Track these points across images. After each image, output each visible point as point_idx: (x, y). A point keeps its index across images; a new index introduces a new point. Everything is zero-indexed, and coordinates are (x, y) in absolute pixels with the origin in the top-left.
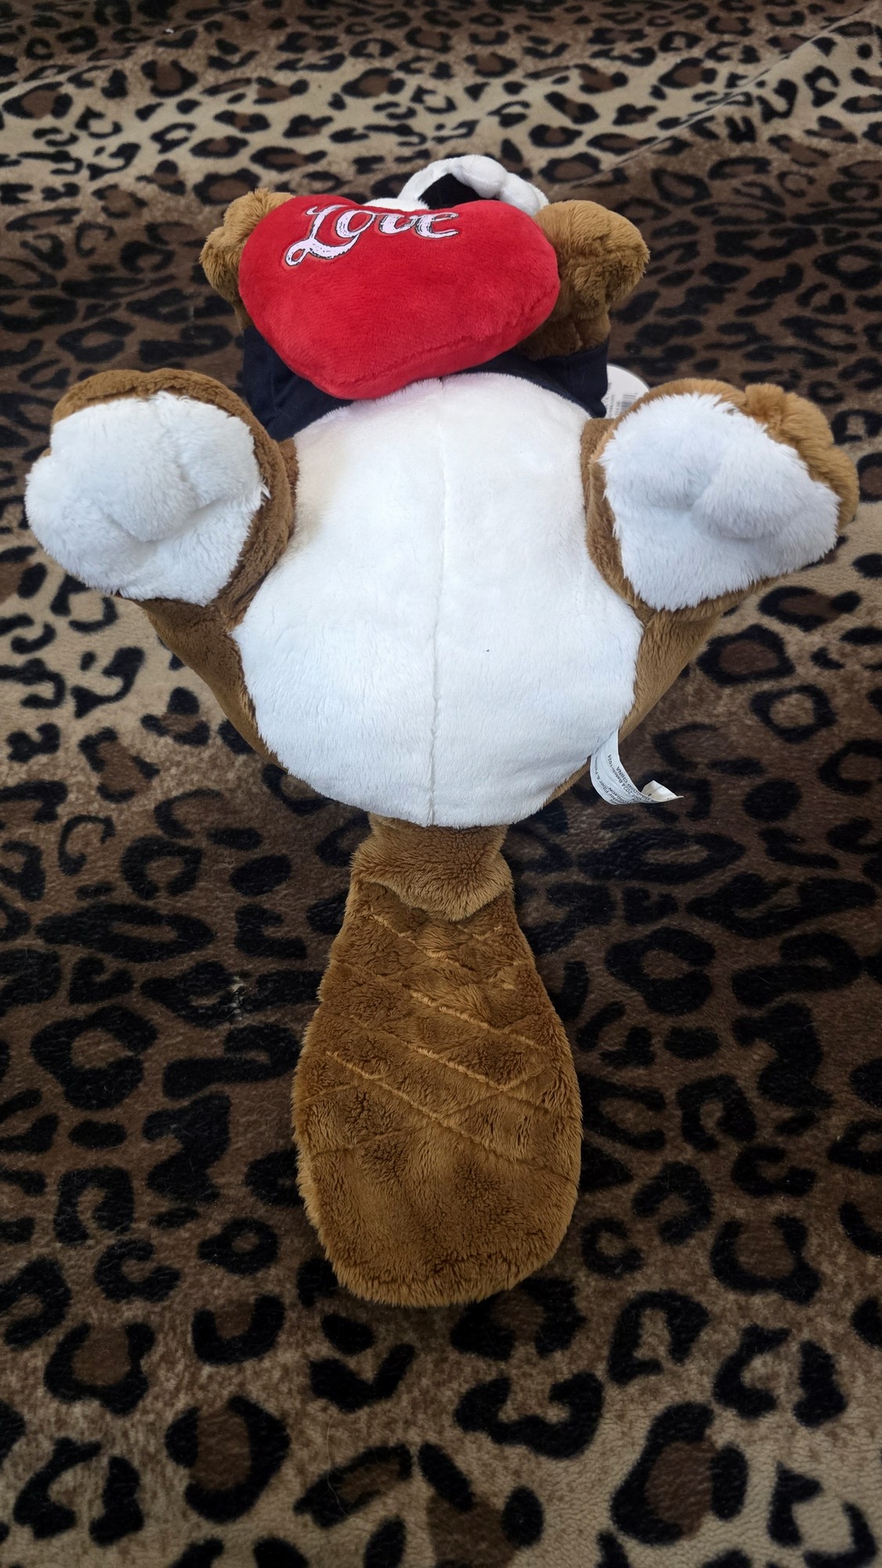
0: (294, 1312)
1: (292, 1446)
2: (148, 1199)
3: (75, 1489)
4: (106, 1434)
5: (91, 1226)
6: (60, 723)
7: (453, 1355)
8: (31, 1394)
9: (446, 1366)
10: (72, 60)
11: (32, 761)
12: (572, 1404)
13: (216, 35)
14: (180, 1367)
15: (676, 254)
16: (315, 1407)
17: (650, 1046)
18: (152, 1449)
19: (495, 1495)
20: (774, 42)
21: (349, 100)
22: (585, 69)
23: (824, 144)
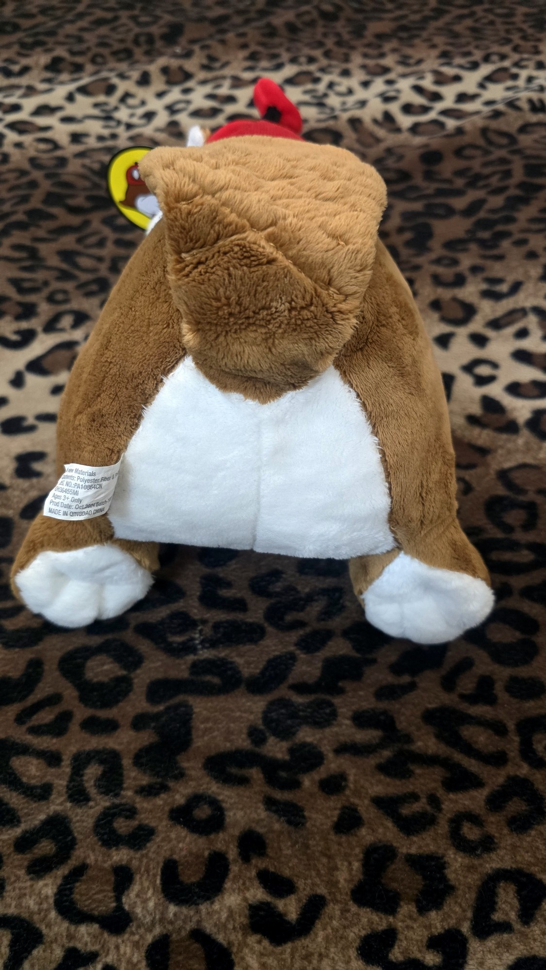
0: (236, 866)
2: (133, 774)
5: (93, 791)
7: (354, 908)
9: (348, 915)
12: (444, 953)
16: (252, 939)
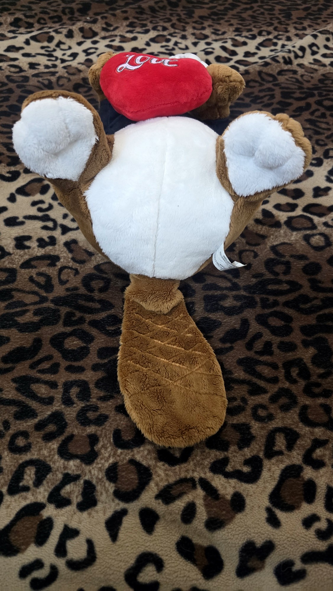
1: (153, 476)
3: (71, 492)
4: (82, 471)
6: (56, 236)
8: (52, 458)
10: (53, 25)
11: (46, 248)
13: (105, 21)
14: (109, 449)
15: (267, 98)
17: (272, 348)
18: (100, 477)
19: (227, 495)
20: (297, 35)
21: (152, 43)
22: (233, 39)
23: (316, 67)
